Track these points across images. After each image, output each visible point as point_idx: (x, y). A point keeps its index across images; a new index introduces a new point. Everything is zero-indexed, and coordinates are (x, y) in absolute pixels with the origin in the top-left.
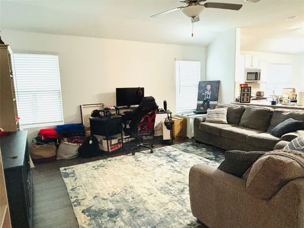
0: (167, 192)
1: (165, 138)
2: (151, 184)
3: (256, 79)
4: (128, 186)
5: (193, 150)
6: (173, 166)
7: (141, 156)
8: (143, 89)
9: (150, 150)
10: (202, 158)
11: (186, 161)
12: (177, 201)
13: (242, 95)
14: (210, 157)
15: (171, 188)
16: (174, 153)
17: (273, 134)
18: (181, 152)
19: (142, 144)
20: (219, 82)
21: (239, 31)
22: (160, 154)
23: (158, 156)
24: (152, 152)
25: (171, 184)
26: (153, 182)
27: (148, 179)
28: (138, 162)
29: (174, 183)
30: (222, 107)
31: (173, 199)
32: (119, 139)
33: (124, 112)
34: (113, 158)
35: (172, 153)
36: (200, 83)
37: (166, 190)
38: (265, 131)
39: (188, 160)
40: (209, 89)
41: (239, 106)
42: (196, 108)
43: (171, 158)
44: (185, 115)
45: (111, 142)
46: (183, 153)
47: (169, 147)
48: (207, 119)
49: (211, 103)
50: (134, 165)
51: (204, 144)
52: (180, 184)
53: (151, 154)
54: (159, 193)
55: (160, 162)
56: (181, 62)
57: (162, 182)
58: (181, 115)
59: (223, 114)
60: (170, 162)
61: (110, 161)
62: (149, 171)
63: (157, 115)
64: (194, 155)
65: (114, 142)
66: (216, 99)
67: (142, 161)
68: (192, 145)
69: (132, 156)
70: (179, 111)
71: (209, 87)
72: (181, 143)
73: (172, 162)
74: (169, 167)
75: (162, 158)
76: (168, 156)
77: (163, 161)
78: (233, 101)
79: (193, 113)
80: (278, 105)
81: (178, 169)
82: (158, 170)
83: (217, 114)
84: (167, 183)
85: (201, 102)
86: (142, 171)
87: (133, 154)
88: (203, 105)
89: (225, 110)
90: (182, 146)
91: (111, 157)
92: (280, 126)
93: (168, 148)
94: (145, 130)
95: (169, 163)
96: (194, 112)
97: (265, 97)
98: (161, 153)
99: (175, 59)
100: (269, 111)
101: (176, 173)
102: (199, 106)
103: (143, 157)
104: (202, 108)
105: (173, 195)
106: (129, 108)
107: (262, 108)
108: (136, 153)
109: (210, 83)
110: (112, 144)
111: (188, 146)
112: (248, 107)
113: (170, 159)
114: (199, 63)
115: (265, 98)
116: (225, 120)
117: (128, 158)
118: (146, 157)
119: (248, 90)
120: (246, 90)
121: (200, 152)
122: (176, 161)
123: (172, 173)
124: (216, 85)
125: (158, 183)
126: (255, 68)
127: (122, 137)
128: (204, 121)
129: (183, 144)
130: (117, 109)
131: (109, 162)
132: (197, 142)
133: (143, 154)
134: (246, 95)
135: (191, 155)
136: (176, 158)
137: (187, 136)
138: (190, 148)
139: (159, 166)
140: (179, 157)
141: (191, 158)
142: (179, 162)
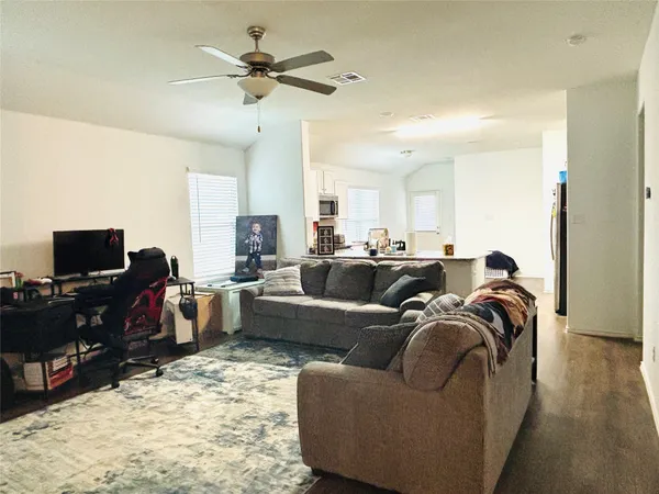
0: (234, 441)
1: (180, 340)
2: (189, 435)
3: (333, 214)
4: (138, 452)
5: (247, 355)
6: (220, 393)
7: (136, 386)
8: (120, 233)
9: (154, 371)
10: (271, 366)
11: (244, 378)
12: (261, 451)
13: (320, 240)
14: (286, 361)
15: (236, 433)
16: (211, 367)
17: (382, 304)
18: (224, 363)
19: (130, 361)
20: (275, 218)
21: (305, 125)
22: (181, 376)
23: (176, 379)
24: (159, 374)
25: (234, 424)
26: (194, 431)
27: (181, 427)
28: (137, 400)
29: (239, 422)
30: (290, 264)
31: (250, 450)
32: (69, 357)
33: (76, 290)
34: (64, 404)
35: (204, 368)
36: (239, 220)
37: (227, 438)
38: (369, 301)
39: (247, 374)
40: (256, 232)
41: (320, 262)
42: (233, 270)
43: (209, 377)
44: (217, 286)
45: (51, 366)
46: (228, 363)
47: (192, 357)
48: (266, 289)
49: (263, 258)
50: (129, 409)
51: (266, 339)
52: (250, 421)
53: (160, 378)
54: (216, 448)
55: (190, 391)
56: (200, 175)
57: (212, 426)
58: (206, 286)
59: (295, 277)
60: (209, 385)
61: (57, 411)
62: (173, 412)
63: (168, 288)
64: (253, 363)
65: (58, 364)
66: (273, 251)
67: (147, 396)
68: (240, 346)
69: (112, 391)
70: (203, 280)
71: (257, 228)
72: (216, 345)
73: (214, 384)
74: (214, 396)
75: (188, 381)
76: (201, 374)
77: (195, 387)
78: (304, 252)
79: (230, 282)
80: (380, 255)
81: (233, 395)
82: (191, 406)
83: (284, 278)
84: (224, 426)
85: (244, 258)
86: (153, 416)
87: (115, 386)
88: (248, 264)
89: (296, 270)
90: (220, 350)
91: (57, 402)
92: (392, 289)
93: (193, 361)
94: (140, 325)
95: (211, 389)
96: (232, 279)
97: (347, 244)
98: (180, 372)
99: (188, 169)
100: (371, 266)
101: (233, 404)
102: (239, 266)
103: (141, 386)
104: (246, 270)
105: (248, 444)
106: (85, 278)
107: (358, 262)
108: (121, 383)
109: (260, 219)
110: (55, 369)
111: (232, 348)
112: (335, 261)
113: (207, 381)
114: (233, 181)
115: (349, 247)
116: (299, 288)
117: (106, 397)
118: (150, 387)
119: (329, 231)
120: (326, 232)
121: (264, 357)
122: (222, 381)
123: (224, 405)
124: (271, 224)
125: (204, 431)
126: (330, 193)
127: (78, 349)
128: (261, 295)
129: (221, 347)
130: (57, 283)
131: (55, 414)
132: (249, 338)
133: (140, 383)
134: (326, 241)
135: (249, 365)
136: (220, 375)
137: (224, 330)
138: (239, 353)
139: (190, 398)
140: (225, 373)
141: (250, 369)
142: (230, 382)
